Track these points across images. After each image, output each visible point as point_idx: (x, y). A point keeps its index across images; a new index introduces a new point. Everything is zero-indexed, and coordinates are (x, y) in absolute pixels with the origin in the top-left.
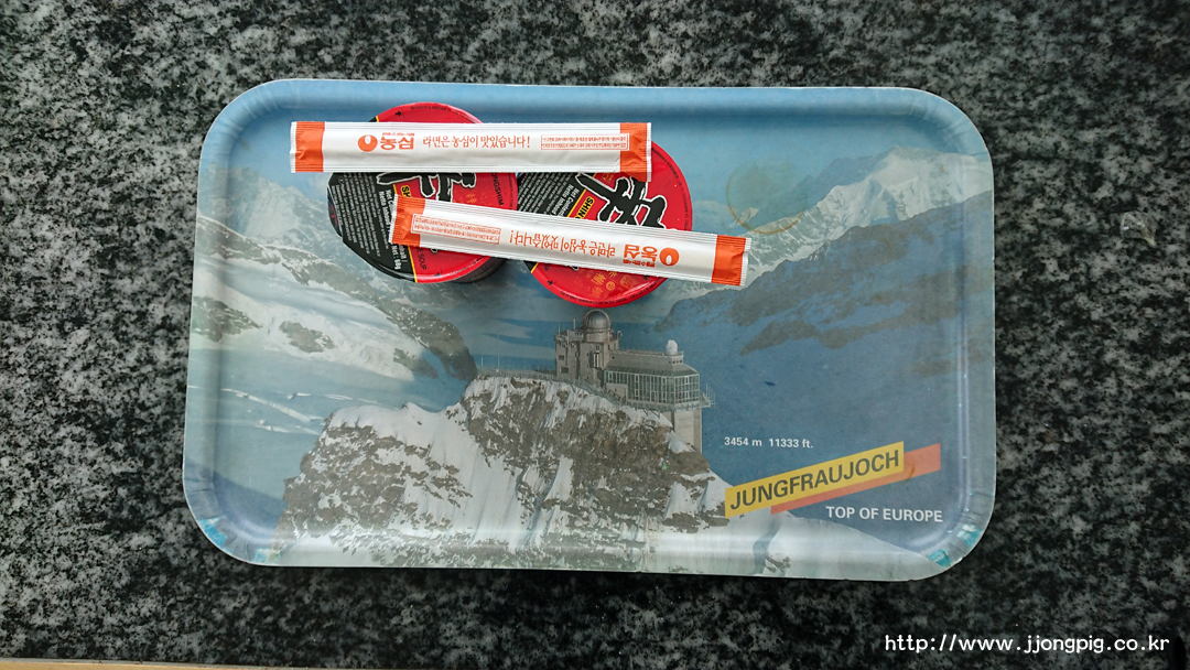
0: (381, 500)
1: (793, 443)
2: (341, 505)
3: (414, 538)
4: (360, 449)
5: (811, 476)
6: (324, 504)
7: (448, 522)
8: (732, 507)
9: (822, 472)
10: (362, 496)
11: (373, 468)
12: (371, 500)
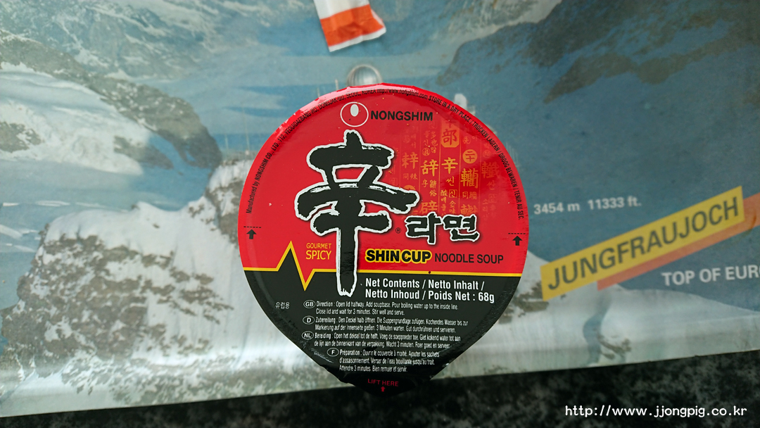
0: (119, 325)
1: (616, 203)
2: (72, 335)
3: (164, 367)
4: (85, 264)
5: (641, 239)
6: (51, 335)
7: (206, 342)
8: (551, 287)
9: (653, 233)
10: (95, 322)
11: (104, 287)
12: (108, 326)
